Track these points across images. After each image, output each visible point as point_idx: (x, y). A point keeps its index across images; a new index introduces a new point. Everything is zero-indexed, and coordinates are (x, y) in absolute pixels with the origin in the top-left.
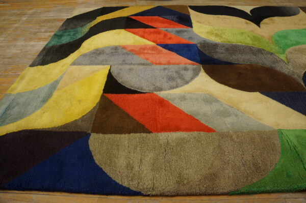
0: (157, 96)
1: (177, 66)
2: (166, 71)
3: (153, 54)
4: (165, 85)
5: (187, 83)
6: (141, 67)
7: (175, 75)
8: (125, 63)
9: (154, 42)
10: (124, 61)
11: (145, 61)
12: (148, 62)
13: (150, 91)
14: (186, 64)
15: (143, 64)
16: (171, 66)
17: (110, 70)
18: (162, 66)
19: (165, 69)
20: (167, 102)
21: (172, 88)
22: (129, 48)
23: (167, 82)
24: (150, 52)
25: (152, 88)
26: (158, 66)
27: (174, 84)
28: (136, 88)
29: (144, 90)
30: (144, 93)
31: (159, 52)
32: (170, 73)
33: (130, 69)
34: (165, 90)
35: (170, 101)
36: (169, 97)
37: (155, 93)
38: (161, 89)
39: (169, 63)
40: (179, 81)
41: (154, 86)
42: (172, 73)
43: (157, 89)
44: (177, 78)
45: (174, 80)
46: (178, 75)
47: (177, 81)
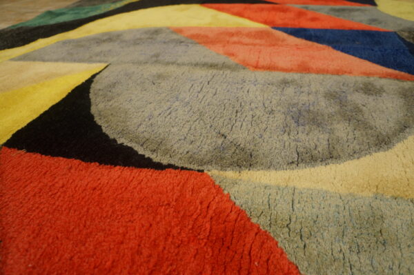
0: (219, 190)
1: (335, 77)
2: (290, 91)
3: (255, 45)
4: (273, 142)
5: (383, 142)
6: (201, 73)
7: (324, 106)
8: (156, 62)
9: (265, 22)
10: (157, 56)
11: (222, 59)
12: (231, 61)
13: (191, 159)
14: (368, 74)
15: (212, 66)
16: (313, 76)
17: (94, 76)
18: (278, 76)
19: (285, 83)
20: (264, 238)
21: (307, 158)
22: (192, 32)
23: (286, 129)
24: (247, 40)
25: (206, 146)
26: (261, 75)
27: (317, 139)
29: (166, 152)
30: (159, 167)
31: (274, 43)
32: (304, 98)
33: (159, 76)
34: (270, 166)
35: (283, 240)
36: (282, 209)
37: (214, 172)
38: (246, 159)
39: (304, 69)
40: (342, 130)
41: (220, 141)
42: (312, 98)
43: (228, 154)
44: (331, 116)
45: (319, 125)
46: (337, 108)
47: (332, 132)
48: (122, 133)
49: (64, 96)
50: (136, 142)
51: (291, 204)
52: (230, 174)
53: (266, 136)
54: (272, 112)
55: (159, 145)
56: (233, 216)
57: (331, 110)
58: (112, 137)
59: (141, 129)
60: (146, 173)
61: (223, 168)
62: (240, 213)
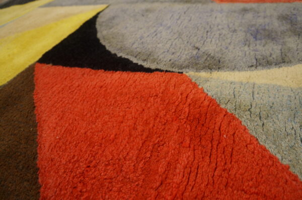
0: (195, 85)
2: (249, 16)
13: (173, 65)
17: (98, 14)
18: (239, 6)
19: (245, 10)
20: (231, 118)
23: (246, 43)
25: (184, 55)
26: (226, 6)
27: (273, 49)
28: (131, 53)
29: (154, 61)
30: (149, 70)
32: (261, 21)
33: (147, 10)
34: (234, 69)
37: (191, 74)
38: (215, 64)
40: (293, 42)
41: (195, 52)
42: (267, 20)
43: (202, 61)
44: (283, 33)
45: (273, 39)
46: (289, 26)
47: (284, 43)
48: (121, 49)
49: (77, 27)
50: (131, 55)
51: (251, 95)
52: (203, 74)
53: (231, 48)
54: (235, 31)
55: (148, 56)
56: (206, 103)
57: (283, 28)
58: (113, 52)
59: (135, 46)
60: (139, 75)
61: (198, 70)
62: (212, 101)
